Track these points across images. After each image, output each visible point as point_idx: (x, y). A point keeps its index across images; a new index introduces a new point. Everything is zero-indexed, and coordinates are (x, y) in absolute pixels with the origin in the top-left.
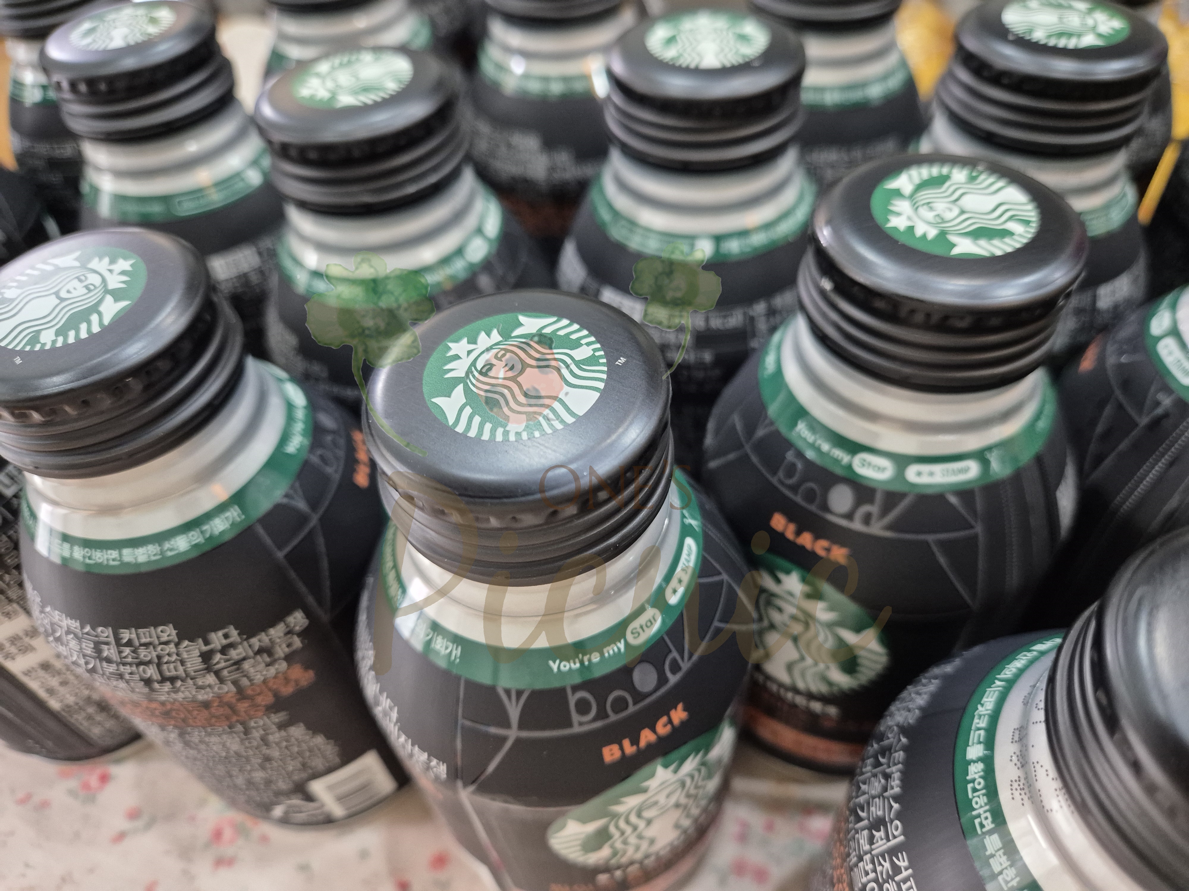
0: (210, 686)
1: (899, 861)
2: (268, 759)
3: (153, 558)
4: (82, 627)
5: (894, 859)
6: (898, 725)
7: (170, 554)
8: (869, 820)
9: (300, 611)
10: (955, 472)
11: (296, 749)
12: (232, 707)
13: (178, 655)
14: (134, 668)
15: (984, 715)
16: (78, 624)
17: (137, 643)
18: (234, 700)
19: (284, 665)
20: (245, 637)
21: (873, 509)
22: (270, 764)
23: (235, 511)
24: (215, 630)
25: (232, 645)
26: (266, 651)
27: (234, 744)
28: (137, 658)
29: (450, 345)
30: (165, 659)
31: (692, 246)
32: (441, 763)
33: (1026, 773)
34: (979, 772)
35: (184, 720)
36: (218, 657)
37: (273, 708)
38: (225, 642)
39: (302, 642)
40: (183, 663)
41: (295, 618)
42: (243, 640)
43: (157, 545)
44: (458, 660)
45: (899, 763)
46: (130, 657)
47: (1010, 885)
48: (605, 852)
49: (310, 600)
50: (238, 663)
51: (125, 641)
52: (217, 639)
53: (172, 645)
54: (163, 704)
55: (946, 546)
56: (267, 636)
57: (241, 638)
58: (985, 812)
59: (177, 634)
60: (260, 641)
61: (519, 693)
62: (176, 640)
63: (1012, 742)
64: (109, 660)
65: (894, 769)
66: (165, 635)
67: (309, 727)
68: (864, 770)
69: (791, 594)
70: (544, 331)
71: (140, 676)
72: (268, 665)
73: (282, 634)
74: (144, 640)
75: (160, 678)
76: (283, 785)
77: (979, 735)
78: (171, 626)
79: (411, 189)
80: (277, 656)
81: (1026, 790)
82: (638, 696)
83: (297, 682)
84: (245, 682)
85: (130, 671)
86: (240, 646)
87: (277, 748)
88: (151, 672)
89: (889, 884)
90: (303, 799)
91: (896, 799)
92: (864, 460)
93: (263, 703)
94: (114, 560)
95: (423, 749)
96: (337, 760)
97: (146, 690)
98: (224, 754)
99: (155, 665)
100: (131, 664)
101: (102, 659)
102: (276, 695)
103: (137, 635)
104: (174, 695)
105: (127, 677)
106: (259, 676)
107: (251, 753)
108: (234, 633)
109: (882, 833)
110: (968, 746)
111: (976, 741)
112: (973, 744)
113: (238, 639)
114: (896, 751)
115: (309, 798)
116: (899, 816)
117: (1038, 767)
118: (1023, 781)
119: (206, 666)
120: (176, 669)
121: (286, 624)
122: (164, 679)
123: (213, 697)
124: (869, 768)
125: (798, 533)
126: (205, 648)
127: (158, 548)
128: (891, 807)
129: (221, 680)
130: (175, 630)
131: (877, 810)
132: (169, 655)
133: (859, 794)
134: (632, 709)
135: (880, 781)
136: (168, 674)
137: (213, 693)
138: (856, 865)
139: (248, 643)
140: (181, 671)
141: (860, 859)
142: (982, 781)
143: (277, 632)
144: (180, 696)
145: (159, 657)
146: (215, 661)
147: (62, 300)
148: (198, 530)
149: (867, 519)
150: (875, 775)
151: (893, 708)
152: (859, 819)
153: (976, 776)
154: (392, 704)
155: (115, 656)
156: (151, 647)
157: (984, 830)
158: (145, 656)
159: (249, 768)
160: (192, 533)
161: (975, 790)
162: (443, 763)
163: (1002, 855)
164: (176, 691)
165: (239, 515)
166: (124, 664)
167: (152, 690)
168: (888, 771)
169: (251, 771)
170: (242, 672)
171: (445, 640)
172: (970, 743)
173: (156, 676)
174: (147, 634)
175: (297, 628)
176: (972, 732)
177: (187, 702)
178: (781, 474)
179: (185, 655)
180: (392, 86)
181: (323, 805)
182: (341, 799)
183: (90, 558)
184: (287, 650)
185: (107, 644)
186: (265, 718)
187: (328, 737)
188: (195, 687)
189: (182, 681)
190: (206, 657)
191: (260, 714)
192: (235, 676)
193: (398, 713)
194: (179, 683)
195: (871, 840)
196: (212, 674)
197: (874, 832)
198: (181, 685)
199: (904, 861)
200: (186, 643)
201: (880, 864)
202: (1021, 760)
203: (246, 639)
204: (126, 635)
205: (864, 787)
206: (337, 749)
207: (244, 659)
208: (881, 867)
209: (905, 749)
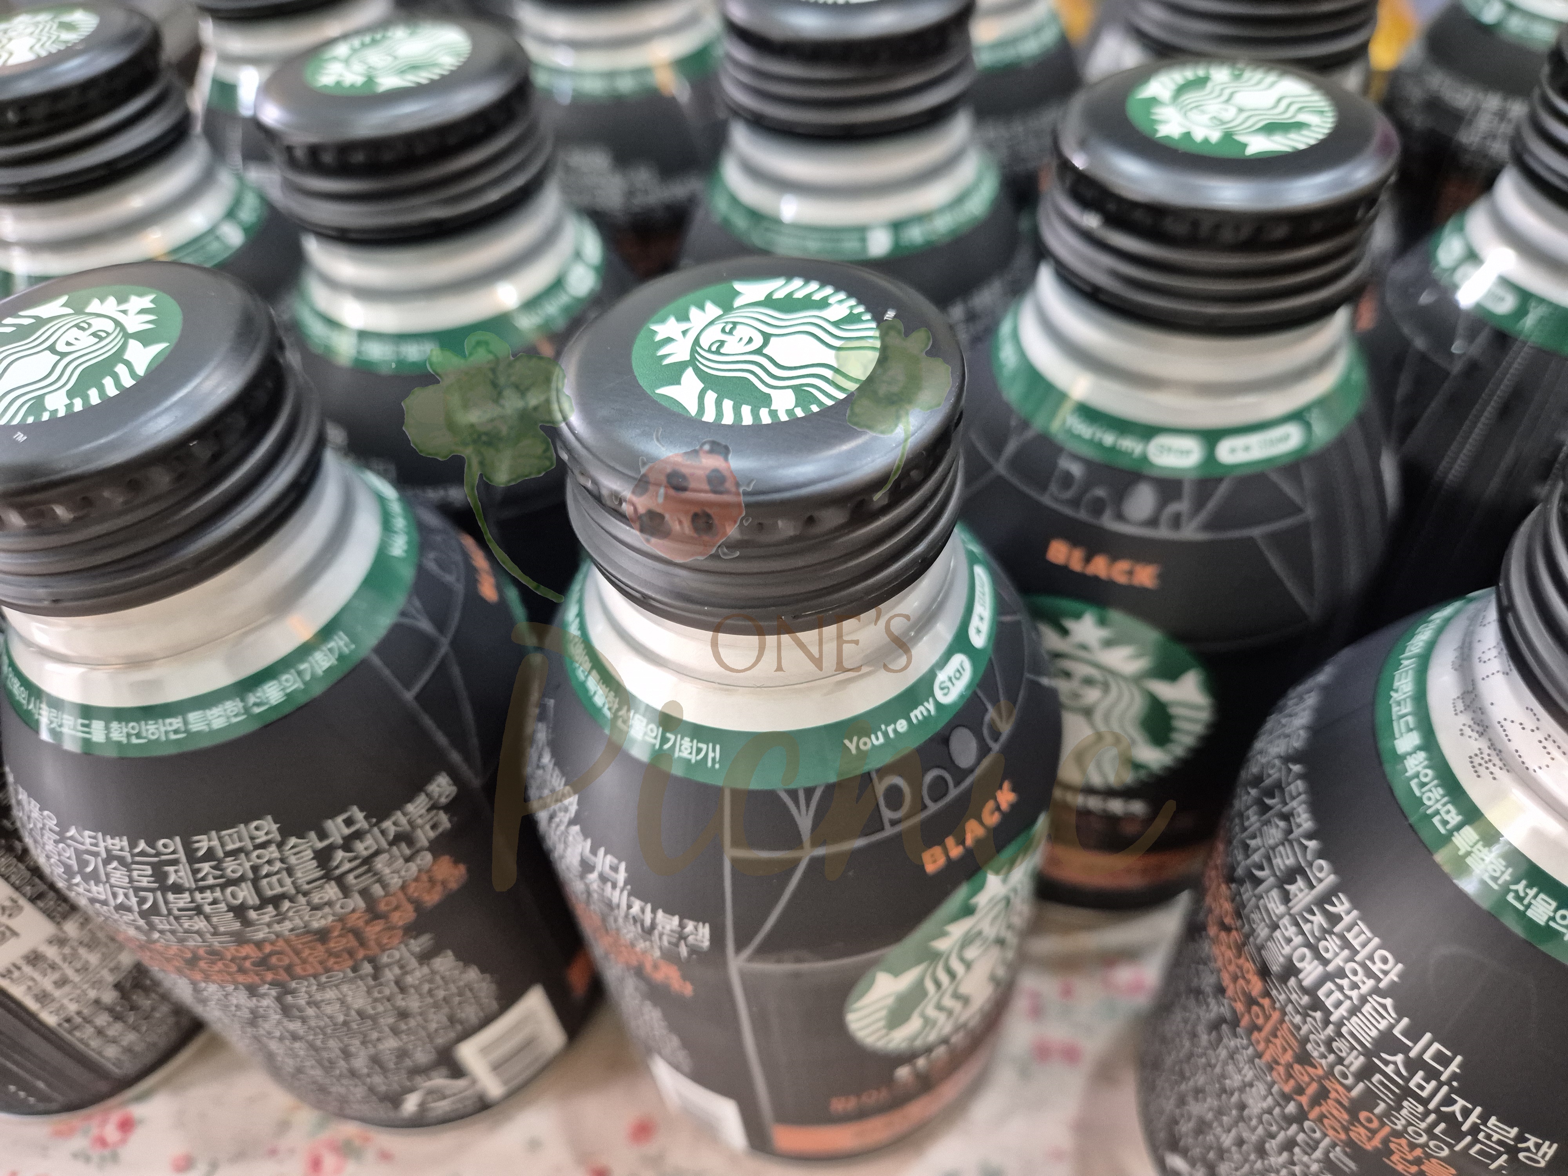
0: (329, 904)
1: (1335, 906)
2: (403, 1015)
3: (235, 720)
4: (133, 845)
5: (1327, 907)
6: (1280, 757)
7: (257, 710)
8: (1275, 875)
9: (444, 774)
10: (1272, 442)
11: (441, 994)
12: (357, 934)
13: (282, 860)
14: (218, 894)
15: (1405, 700)
16: (125, 843)
17: (220, 854)
18: (361, 923)
19: (428, 857)
20: (374, 820)
21: (1182, 506)
22: (406, 1024)
23: (341, 639)
24: (333, 816)
25: (358, 835)
26: (404, 838)
27: (358, 998)
28: (221, 877)
29: (654, 327)
30: (265, 870)
31: (863, 240)
32: (701, 924)
33: (1490, 740)
34: (1421, 763)
35: (289, 969)
36: (340, 854)
37: (412, 930)
38: (347, 831)
39: (450, 821)
40: (290, 871)
41: (439, 786)
42: (372, 826)
43: (238, 699)
44: (717, 766)
45: (1299, 794)
46: (210, 877)
47: (1500, 882)
48: (914, 1024)
49: (455, 757)
50: (368, 861)
51: (201, 853)
52: (336, 828)
53: (273, 848)
54: (259, 944)
55: (1275, 538)
56: (405, 814)
57: (369, 823)
58: (1444, 805)
59: (279, 829)
60: (395, 824)
61: (809, 792)
62: (279, 838)
63: (1456, 714)
64: (177, 889)
65: (1294, 804)
66: (261, 833)
67: (459, 957)
68: (1246, 824)
69: (1084, 647)
70: (775, 296)
71: (228, 905)
72: (408, 860)
73: (423, 811)
74: (230, 847)
75: (257, 902)
76: (422, 1056)
77: (1407, 723)
78: (269, 818)
79: (493, 196)
80: (418, 845)
81: (1496, 760)
82: (960, 774)
83: (444, 883)
84: (377, 890)
85: (210, 900)
86: (369, 836)
87: (417, 997)
88: (245, 894)
89: (1327, 940)
90: (447, 1077)
91: (1310, 836)
92: (1162, 447)
93: (401, 923)
94: (176, 732)
95: (670, 911)
96: (495, 1006)
97: (237, 926)
98: (341, 1018)
99: (249, 884)
100: (211, 888)
101: (165, 888)
102: (418, 905)
103: (220, 838)
104: (277, 928)
105: (207, 909)
106: (396, 880)
107: (380, 1008)
108: (359, 815)
109: (1300, 883)
110: (1395, 739)
111: (1403, 729)
112: (1401, 735)
113: (366, 826)
114: (1289, 784)
115: (457, 1071)
116: (1321, 855)
117: (1507, 725)
118: (1487, 751)
119: (322, 872)
120: (281, 883)
121: (427, 795)
122: (264, 902)
123: (333, 921)
124: (1254, 818)
125: (1088, 560)
126: (320, 845)
127: (241, 705)
128: (1305, 848)
129: (346, 891)
130: (276, 822)
131: (1284, 860)
132: (270, 862)
133: (1249, 853)
134: (954, 793)
135: (1277, 826)
136: (269, 893)
137: (334, 915)
138: (1270, 938)
139: (379, 828)
140: (289, 888)
141: (1275, 927)
142: (1430, 772)
143: (417, 808)
144: (288, 925)
145: (255, 869)
146: (335, 864)
147: (63, 355)
148: (293, 671)
149: (1176, 522)
150: (1268, 822)
151: (1258, 745)
152: (1258, 882)
153: (1419, 768)
154: (615, 861)
155: (188, 882)
156: (243, 855)
157: (1449, 827)
158: (233, 872)
159: (375, 1035)
160: (284, 677)
161: (1423, 785)
162: (704, 924)
163: (1481, 848)
164: (281, 917)
165: (346, 645)
166: (202, 890)
167: (246, 923)
168: (1285, 809)
169: (379, 1040)
170: (375, 874)
171: (695, 741)
172: (1397, 735)
173: (253, 900)
174: (235, 836)
175: (443, 800)
176: (1395, 724)
177: (297, 936)
178: (1053, 488)
179: (293, 860)
180: (448, 62)
181: (474, 1082)
182: (497, 1067)
183: (138, 736)
184: (432, 834)
185: (175, 862)
186: (402, 947)
187: (483, 970)
188: (309, 908)
189: (292, 900)
190: (323, 857)
191: (396, 941)
192: (366, 880)
193: (627, 870)
194: (286, 904)
195: (1286, 898)
196: (333, 883)
197: (1287, 887)
198: (290, 908)
199: (1342, 903)
200: (293, 841)
201: (1308, 921)
202: (1476, 728)
203: (375, 825)
204: (203, 843)
205: (1253, 843)
206: (493, 987)
207: (377, 853)
208: (1309, 925)
209: (1300, 776)
